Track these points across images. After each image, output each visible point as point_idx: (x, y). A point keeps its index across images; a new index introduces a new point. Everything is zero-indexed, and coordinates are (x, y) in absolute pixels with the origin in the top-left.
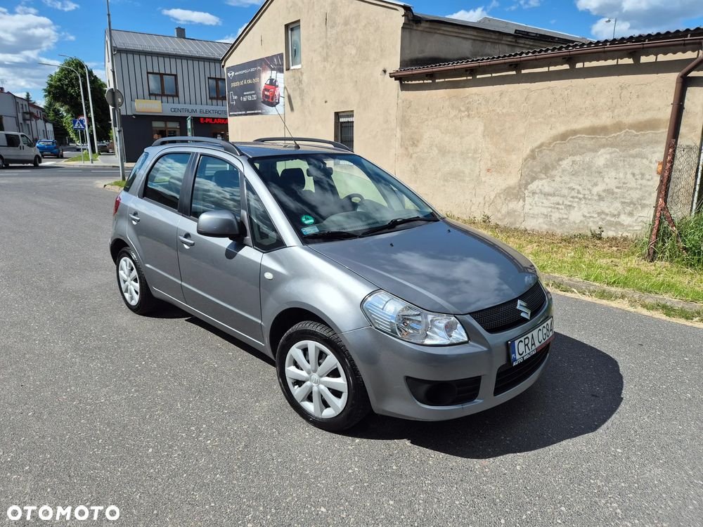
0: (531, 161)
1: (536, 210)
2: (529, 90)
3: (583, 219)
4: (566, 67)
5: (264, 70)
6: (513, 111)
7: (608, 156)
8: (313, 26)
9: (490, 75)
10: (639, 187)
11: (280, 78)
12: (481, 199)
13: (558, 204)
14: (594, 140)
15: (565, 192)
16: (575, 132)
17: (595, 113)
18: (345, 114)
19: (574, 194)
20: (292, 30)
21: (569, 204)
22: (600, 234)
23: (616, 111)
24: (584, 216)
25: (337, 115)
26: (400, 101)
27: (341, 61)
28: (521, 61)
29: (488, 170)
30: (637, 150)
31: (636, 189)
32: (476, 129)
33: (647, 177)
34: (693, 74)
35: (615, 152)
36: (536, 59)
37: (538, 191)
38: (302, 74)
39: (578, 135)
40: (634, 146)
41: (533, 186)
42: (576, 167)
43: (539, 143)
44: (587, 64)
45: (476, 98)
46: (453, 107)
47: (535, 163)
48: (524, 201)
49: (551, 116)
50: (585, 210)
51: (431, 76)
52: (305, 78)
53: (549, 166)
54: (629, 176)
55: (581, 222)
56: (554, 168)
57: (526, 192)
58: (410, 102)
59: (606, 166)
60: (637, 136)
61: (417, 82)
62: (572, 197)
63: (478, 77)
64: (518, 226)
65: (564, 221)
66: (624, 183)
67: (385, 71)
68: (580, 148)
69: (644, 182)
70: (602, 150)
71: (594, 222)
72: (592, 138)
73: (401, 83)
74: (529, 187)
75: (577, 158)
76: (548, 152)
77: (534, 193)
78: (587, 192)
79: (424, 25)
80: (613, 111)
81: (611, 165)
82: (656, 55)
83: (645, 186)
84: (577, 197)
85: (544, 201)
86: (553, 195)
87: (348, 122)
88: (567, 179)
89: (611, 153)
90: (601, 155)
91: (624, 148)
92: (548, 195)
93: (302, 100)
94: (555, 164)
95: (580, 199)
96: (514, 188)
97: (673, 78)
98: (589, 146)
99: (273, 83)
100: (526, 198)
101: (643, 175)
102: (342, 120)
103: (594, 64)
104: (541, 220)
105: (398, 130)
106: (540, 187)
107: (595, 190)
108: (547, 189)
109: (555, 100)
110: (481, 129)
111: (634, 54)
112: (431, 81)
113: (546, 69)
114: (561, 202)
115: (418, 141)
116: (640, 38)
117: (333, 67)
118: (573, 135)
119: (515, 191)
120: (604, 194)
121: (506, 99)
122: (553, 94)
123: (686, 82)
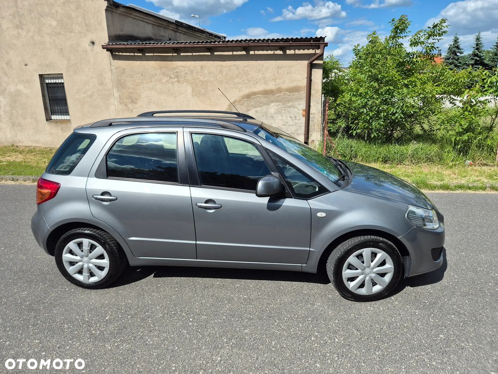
2: (222, 66)
4: (244, 53)
6: (212, 79)
7: (276, 107)
9: (191, 54)
10: (294, 124)
14: (267, 98)
16: (255, 94)
17: (265, 82)
18: (50, 76)
23: (277, 81)
25: (41, 76)
26: (113, 68)
27: (40, 30)
28: (214, 47)
30: (290, 104)
31: (293, 125)
32: (186, 91)
33: (298, 118)
34: (315, 62)
35: (280, 105)
39: (257, 95)
40: (289, 101)
42: (258, 115)
43: (233, 100)
44: (257, 52)
45: (183, 69)
46: (164, 74)
49: (238, 83)
51: (140, 50)
54: (289, 118)
58: (124, 69)
59: (276, 113)
60: (290, 95)
61: (128, 54)
63: (182, 54)
66: (286, 123)
67: (94, 43)
68: (261, 103)
69: (297, 121)
70: (272, 104)
73: (112, 54)
75: (258, 109)
76: (240, 106)
79: (121, 9)
80: (275, 81)
81: (278, 112)
82: (295, 50)
83: (297, 123)
87: (56, 83)
89: (277, 106)
90: (272, 107)
91: (284, 103)
97: (305, 63)
98: (264, 102)
101: (295, 117)
102: (47, 81)
103: (260, 52)
105: (115, 90)
109: (240, 73)
110: (189, 90)
111: (283, 48)
112: (141, 54)
113: (231, 53)
115: (136, 100)
116: (287, 40)
117: (31, 34)
118: (254, 96)
121: (206, 71)
122: (238, 69)
123: (312, 66)
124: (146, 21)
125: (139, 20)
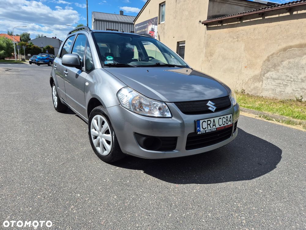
0: (267, 62)
1: (268, 87)
2: (269, 27)
3: (292, 91)
4: (288, 14)
5: (150, 24)
6: (259, 37)
8: (171, 3)
9: (249, 20)
11: (156, 28)
12: (241, 81)
14: (301, 51)
15: (284, 77)
16: (291, 47)
17: (302, 36)
18: (182, 42)
19: (288, 79)
20: (162, 6)
21: (286, 83)
22: (301, 100)
24: (293, 90)
25: (178, 43)
26: (206, 35)
27: (182, 18)
28: (264, 12)
29: (246, 67)
32: (241, 47)
36: (272, 10)
37: (270, 77)
38: (165, 25)
39: (293, 49)
41: (267, 75)
42: (290, 65)
43: (272, 53)
44: (299, 12)
45: (242, 32)
46: (230, 37)
47: (269, 63)
48: (262, 82)
49: (279, 39)
50: (294, 87)
51: (221, 22)
52: (166, 27)
53: (276, 64)
55: (291, 93)
56: (279, 65)
57: (264, 78)
58: (211, 35)
61: (214, 26)
62: (287, 80)
63: (243, 21)
64: (258, 95)
65: (282, 92)
67: (200, 22)
68: (295, 55)
71: (298, 93)
72: (300, 50)
73: (207, 26)
74: (265, 75)
75: (291, 60)
76: (276, 57)
77: (268, 78)
78: (295, 78)
84: (290, 80)
85: (273, 82)
86: (278, 79)
87: (183, 46)
88: (285, 71)
90: (304, 58)
92: (275, 79)
93: (164, 37)
94: (279, 63)
95: (292, 81)
96: (258, 76)
98: (298, 54)
99: (153, 30)
100: (264, 81)
102: (180, 45)
103: (303, 12)
104: (270, 92)
105: (204, 49)
106: (271, 75)
107: (300, 77)
108: (274, 76)
109: (282, 31)
110: (243, 47)
112: (221, 25)
113: (277, 16)
114: (281, 83)
115: (213, 54)
117: (178, 21)
118: (290, 49)
119: (258, 77)
120: (304, 79)
121: (256, 32)
122: (281, 28)
124: (239, 4)
125: (234, 4)
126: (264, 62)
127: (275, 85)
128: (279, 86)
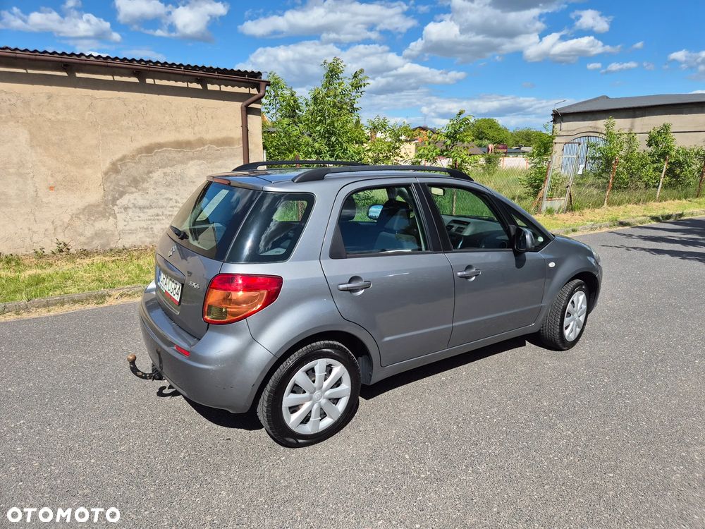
0: (114, 175)
1: (133, 225)
2: (93, 98)
4: (135, 79)
6: (73, 118)
7: (198, 168)
12: (49, 225)
13: (158, 215)
14: (181, 153)
15: (162, 202)
16: (160, 146)
17: (176, 128)
19: (172, 203)
23: (196, 128)
32: (15, 137)
34: (251, 106)
35: (203, 163)
37: (131, 206)
39: (165, 149)
40: (217, 158)
41: (124, 201)
42: (169, 178)
43: (120, 155)
44: (158, 82)
45: (5, 97)
47: (119, 177)
48: (116, 218)
49: (128, 128)
53: (138, 178)
56: (144, 180)
57: (115, 208)
60: (218, 150)
62: (171, 207)
64: (112, 246)
68: (171, 160)
70: (191, 163)
74: (118, 202)
75: (168, 170)
76: (133, 165)
77: (126, 208)
80: (193, 128)
82: (220, 85)
85: (141, 215)
86: (151, 207)
88: (162, 190)
89: (199, 165)
90: (191, 166)
91: (210, 160)
92: (144, 208)
94: (145, 176)
96: (98, 206)
97: (238, 106)
98: (177, 159)
100: (118, 215)
103: (165, 82)
104: (141, 235)
106: (133, 201)
108: (141, 202)
109: (130, 112)
111: (202, 81)
113: (109, 78)
114: (161, 214)
116: (211, 70)
118: (159, 148)
119: (101, 209)
121: (60, 104)
122: (125, 105)
123: (248, 111)
126: (106, 174)
127: (149, 220)
128: (158, 220)
